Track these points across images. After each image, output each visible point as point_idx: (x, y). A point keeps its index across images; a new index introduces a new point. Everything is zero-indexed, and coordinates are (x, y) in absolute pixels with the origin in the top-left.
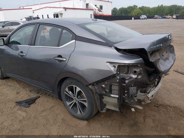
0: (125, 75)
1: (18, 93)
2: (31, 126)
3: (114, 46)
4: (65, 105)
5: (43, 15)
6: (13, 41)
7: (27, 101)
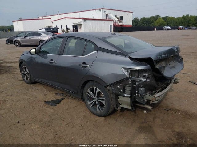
0: (136, 78)
1: (45, 95)
2: (59, 119)
3: (128, 56)
4: (86, 104)
5: (62, 26)
6: (43, 51)
7: (54, 101)
